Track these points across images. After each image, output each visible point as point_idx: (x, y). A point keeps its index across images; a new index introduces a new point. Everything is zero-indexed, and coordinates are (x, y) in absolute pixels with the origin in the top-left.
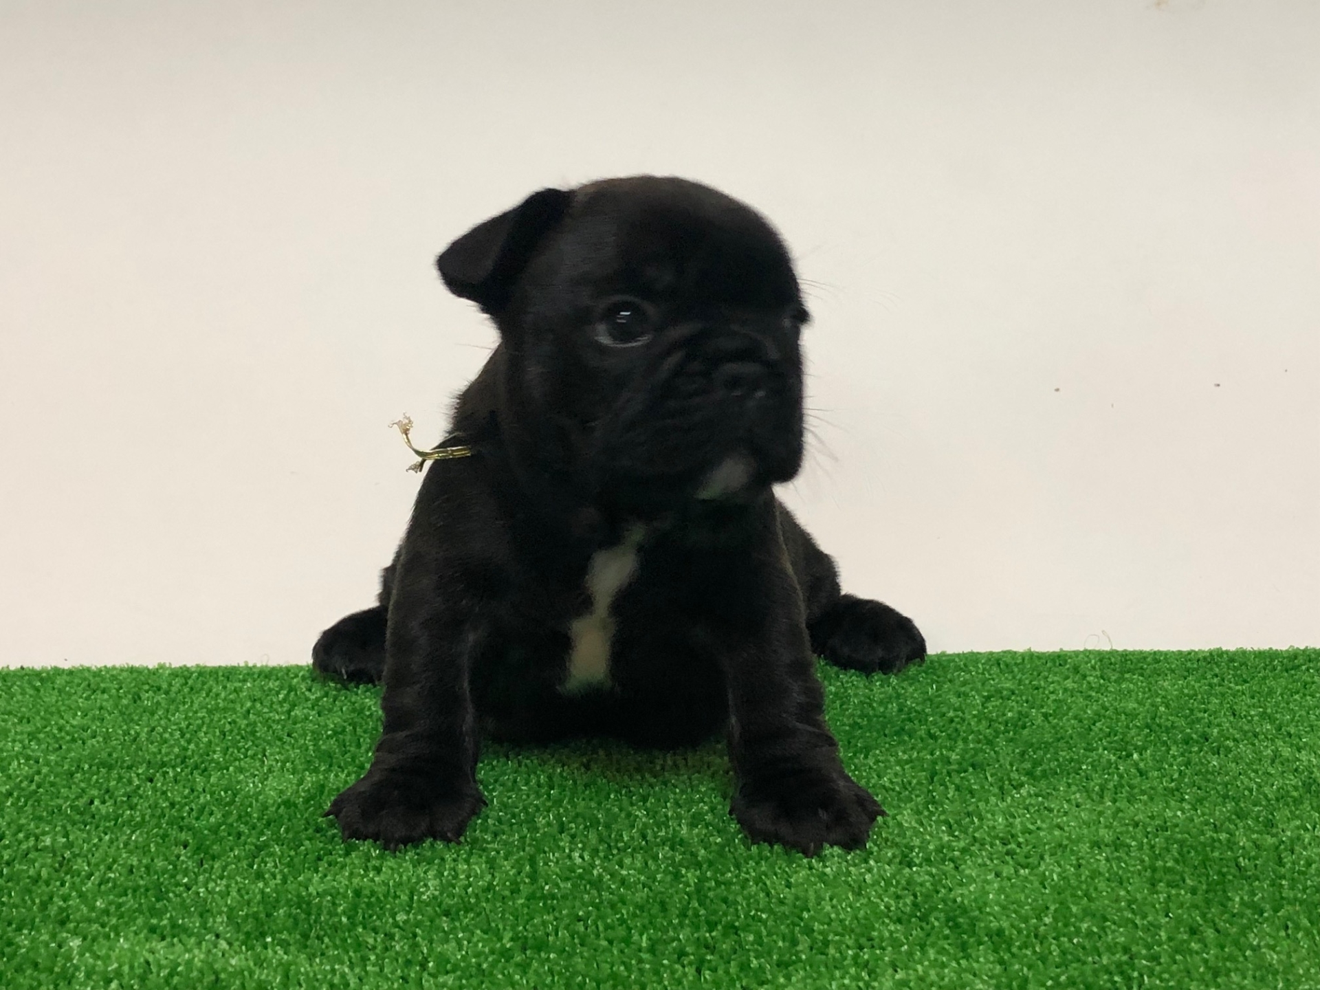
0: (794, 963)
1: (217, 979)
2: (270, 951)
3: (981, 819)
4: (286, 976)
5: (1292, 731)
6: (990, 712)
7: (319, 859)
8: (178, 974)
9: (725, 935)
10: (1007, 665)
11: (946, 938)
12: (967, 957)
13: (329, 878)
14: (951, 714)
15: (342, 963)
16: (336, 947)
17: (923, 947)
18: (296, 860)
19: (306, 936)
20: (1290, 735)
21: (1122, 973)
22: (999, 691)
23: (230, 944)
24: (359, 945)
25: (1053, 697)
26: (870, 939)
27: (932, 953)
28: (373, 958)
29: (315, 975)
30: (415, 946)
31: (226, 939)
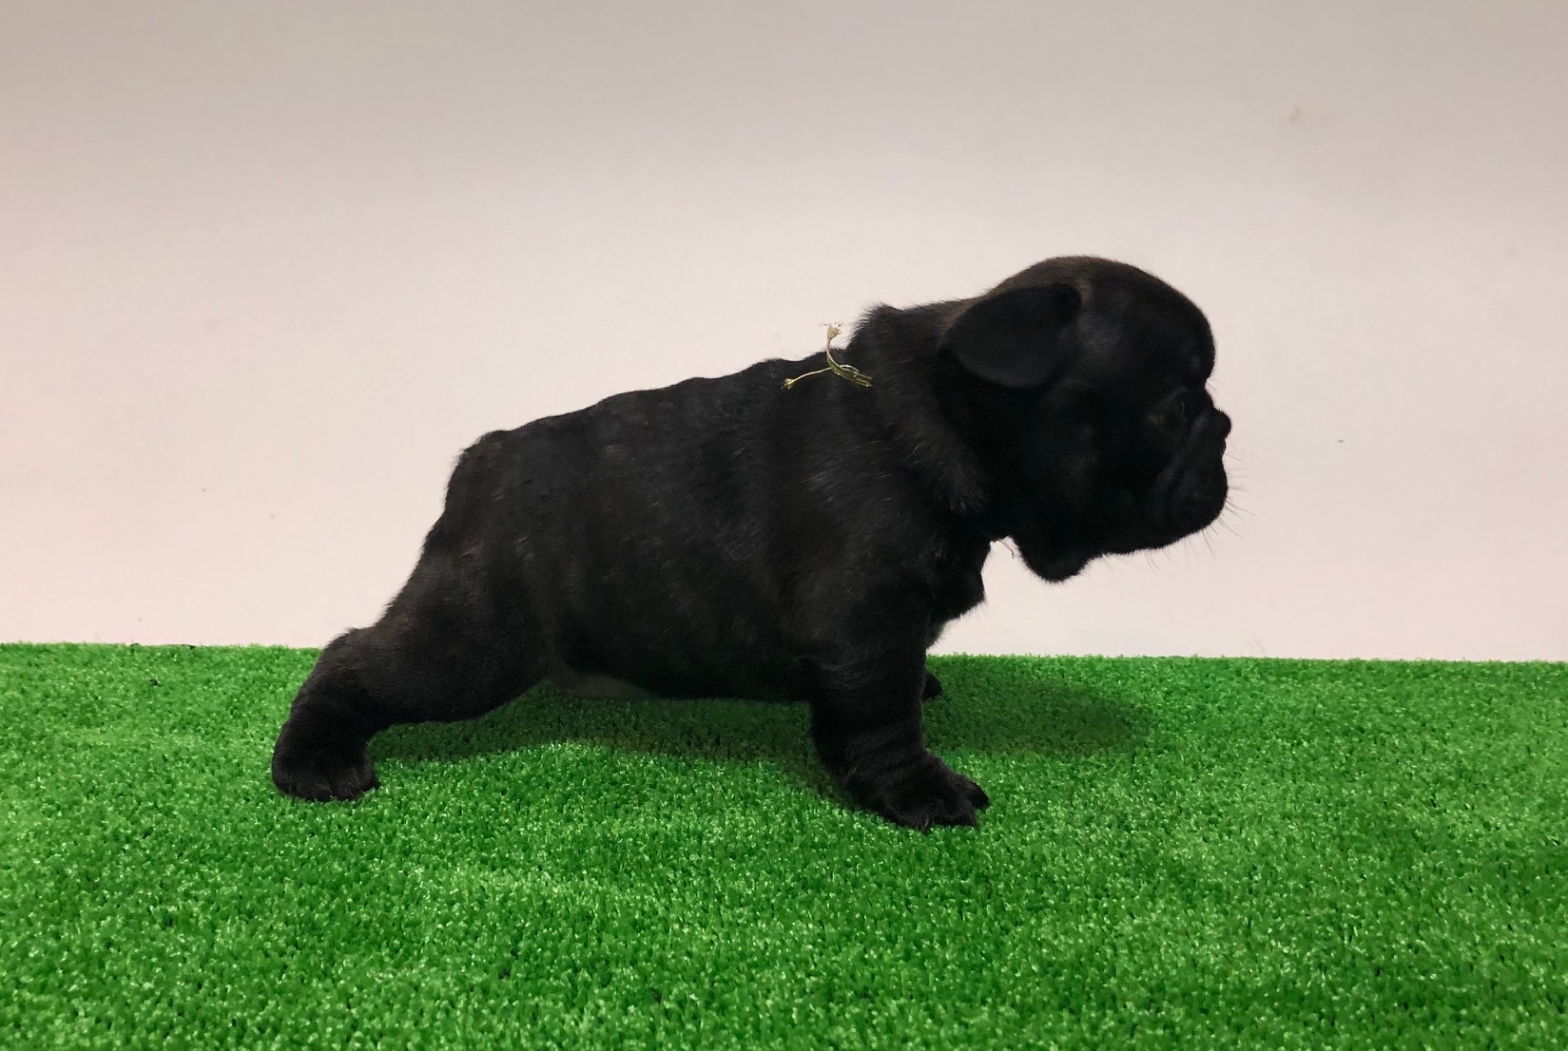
0: (1041, 908)
1: (545, 904)
2: (586, 881)
3: (1183, 793)
4: (603, 903)
5: (1435, 727)
6: (1172, 705)
7: (617, 807)
8: (510, 898)
9: (977, 882)
10: (1179, 667)
11: (1172, 891)
12: (1194, 907)
13: (627, 823)
14: (1139, 705)
15: (650, 894)
16: (642, 881)
17: (1153, 899)
18: (598, 807)
19: (615, 871)
20: (1434, 730)
21: (1332, 924)
22: (1177, 688)
23: (552, 875)
24: (662, 880)
25: (1223, 694)
26: (1106, 890)
27: (1161, 904)
28: (675, 890)
29: (628, 903)
30: (709, 882)
31: (547, 871)
